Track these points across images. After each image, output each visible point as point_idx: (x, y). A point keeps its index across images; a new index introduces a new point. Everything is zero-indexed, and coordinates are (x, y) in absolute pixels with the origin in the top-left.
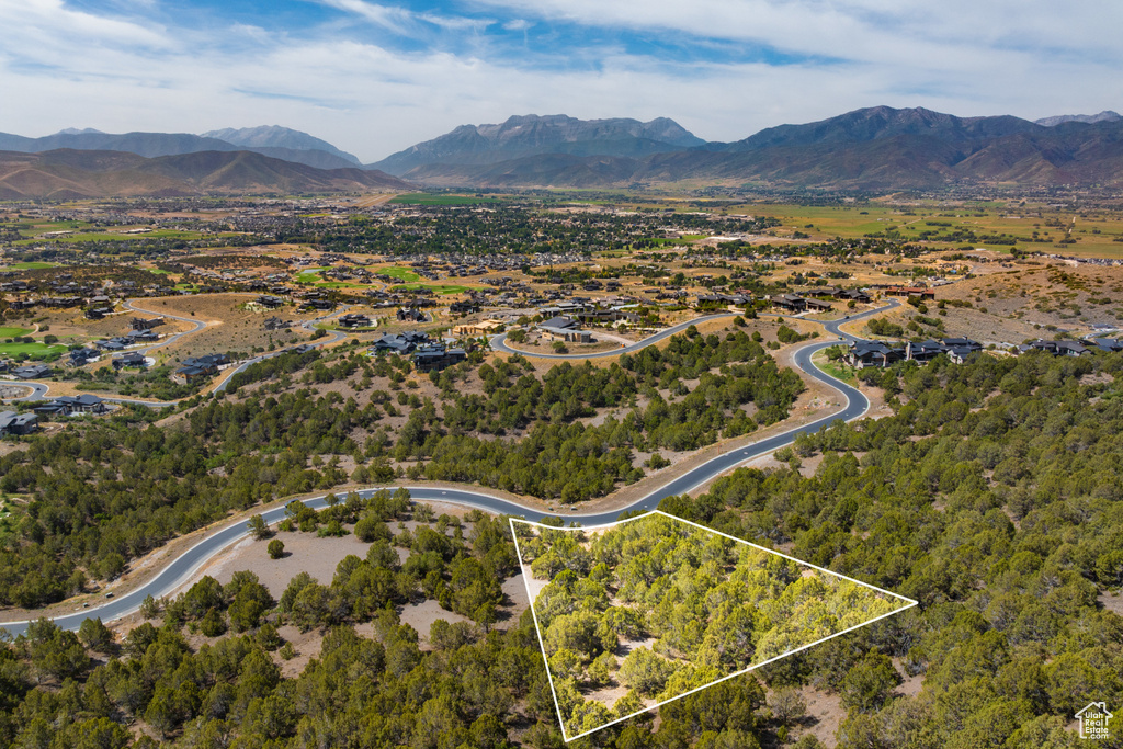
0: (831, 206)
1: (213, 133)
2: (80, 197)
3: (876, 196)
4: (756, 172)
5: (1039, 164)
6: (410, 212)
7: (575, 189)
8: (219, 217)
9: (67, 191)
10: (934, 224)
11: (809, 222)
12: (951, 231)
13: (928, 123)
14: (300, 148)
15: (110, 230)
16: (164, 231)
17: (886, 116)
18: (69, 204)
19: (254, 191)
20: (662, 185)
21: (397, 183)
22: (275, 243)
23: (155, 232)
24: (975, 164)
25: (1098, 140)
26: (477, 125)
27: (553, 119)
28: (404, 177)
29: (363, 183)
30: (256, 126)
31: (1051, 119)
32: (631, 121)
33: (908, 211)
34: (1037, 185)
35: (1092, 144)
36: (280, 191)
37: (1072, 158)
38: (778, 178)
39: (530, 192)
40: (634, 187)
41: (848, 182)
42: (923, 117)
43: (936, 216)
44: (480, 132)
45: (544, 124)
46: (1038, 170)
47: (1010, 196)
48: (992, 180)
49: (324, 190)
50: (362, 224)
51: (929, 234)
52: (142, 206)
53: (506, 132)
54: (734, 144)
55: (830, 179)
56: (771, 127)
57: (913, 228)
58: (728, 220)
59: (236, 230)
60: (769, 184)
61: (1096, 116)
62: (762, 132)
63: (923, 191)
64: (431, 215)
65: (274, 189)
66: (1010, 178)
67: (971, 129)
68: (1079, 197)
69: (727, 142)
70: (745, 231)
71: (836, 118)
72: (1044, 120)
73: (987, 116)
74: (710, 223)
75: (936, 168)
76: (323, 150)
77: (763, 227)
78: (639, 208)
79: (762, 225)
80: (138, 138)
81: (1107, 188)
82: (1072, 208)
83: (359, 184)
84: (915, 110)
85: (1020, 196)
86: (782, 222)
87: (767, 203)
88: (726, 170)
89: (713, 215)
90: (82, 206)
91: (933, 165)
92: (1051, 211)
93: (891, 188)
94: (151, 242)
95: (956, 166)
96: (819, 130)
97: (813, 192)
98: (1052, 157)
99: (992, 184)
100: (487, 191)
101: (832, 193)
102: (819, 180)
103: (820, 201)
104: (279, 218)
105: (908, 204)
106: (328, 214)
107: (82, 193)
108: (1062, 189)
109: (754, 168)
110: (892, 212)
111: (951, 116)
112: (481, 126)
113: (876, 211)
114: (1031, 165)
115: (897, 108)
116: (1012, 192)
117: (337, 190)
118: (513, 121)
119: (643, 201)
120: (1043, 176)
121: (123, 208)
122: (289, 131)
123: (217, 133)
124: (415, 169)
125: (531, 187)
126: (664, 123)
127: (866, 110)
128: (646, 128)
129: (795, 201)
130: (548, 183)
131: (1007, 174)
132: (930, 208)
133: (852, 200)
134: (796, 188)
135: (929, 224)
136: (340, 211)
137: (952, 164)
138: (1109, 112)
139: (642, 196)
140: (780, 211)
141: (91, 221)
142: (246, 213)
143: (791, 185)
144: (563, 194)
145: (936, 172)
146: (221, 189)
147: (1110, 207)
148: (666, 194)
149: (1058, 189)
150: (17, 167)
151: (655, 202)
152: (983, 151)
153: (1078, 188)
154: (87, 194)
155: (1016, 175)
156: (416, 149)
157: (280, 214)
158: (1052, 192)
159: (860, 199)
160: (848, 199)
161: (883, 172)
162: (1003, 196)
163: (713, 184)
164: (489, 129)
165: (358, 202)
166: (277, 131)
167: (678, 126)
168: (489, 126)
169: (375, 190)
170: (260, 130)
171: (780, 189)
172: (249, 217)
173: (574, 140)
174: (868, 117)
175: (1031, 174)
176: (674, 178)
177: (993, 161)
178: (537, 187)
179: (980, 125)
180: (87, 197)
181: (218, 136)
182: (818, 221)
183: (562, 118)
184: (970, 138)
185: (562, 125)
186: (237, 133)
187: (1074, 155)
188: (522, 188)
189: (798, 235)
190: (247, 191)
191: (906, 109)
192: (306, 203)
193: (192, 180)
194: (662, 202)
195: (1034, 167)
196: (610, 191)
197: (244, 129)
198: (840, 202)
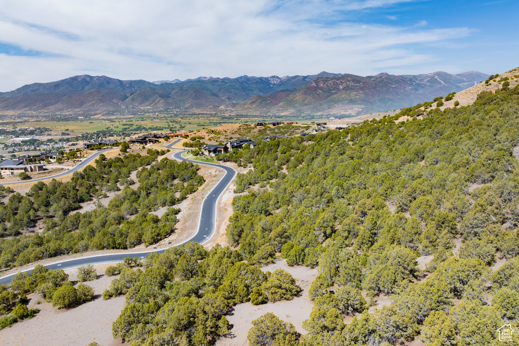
0: (73, 121)
3: (93, 115)
4: (25, 107)
5: (158, 99)
10: (126, 125)
11: (66, 128)
12: (134, 127)
13: (108, 83)
17: (88, 79)
24: (133, 100)
25: (177, 90)
31: (157, 82)
33: (111, 121)
34: (160, 107)
38: (39, 109)
41: (78, 110)
42: (105, 80)
43: (124, 122)
46: (159, 102)
47: (150, 112)
48: (141, 106)
51: (126, 129)
54: (8, 93)
55: (67, 109)
56: (29, 84)
57: (118, 127)
58: (20, 130)
60: (35, 113)
63: (114, 112)
66: (149, 105)
67: (128, 85)
68: (177, 112)
70: (33, 134)
71: (64, 80)
73: (132, 80)
74: (9, 132)
77: (42, 132)
79: (42, 131)
81: (185, 108)
82: (176, 116)
84: (102, 77)
85: (155, 112)
86: (51, 129)
87: (37, 121)
88: (6, 107)
89: (9, 128)
91: (115, 101)
92: (169, 117)
93: (98, 112)
95: (125, 101)
96: (57, 85)
97: (60, 115)
98: (162, 96)
99: (142, 108)
101: (71, 115)
102: (61, 110)
103: (66, 119)
105: (110, 118)
108: (169, 109)
109: (23, 105)
110: (104, 121)
111: (118, 80)
113: (96, 121)
115: (92, 76)
120: (161, 105)
127: (78, 76)
129: (53, 120)
131: (147, 104)
132: (120, 119)
133: (82, 117)
134: (50, 114)
135: (124, 125)
137: (123, 100)
138: (177, 80)
140: (48, 125)
143: (47, 112)
145: (117, 104)
147: (189, 115)
152: (135, 94)
153: (175, 108)
155: (151, 104)
158: (166, 110)
159: (86, 117)
160: (80, 117)
161: (93, 105)
162: (148, 112)
171: (41, 114)
174: (80, 80)
175: (156, 104)
177: (140, 98)
179: (131, 84)
182: (71, 128)
184: (128, 89)
187: (170, 96)
189: (63, 134)
191: (97, 76)
195: (157, 101)
198: (77, 119)
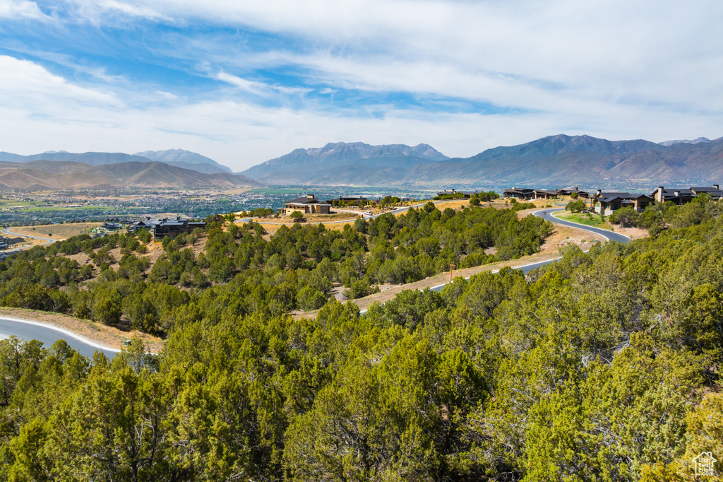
1: (140, 153)
2: (45, 188)
4: (483, 175)
5: (664, 167)
6: (258, 197)
7: (367, 186)
8: (132, 199)
9: (37, 185)
13: (590, 145)
14: (194, 163)
15: (55, 206)
16: (92, 206)
17: (564, 140)
18: (37, 193)
19: (160, 186)
20: (423, 183)
21: (253, 182)
22: (162, 212)
23: (86, 206)
24: (622, 168)
25: (698, 154)
26: (306, 149)
27: (354, 145)
28: (259, 179)
29: (232, 182)
30: (167, 149)
31: (667, 142)
32: (404, 146)
34: (663, 180)
35: (696, 156)
36: (177, 187)
37: (683, 165)
38: (497, 178)
39: (338, 187)
40: (405, 184)
42: (587, 141)
44: (308, 153)
45: (349, 148)
46: (663, 171)
47: (647, 187)
48: (634, 178)
49: (205, 186)
50: (225, 202)
52: (84, 193)
53: (325, 153)
55: (530, 179)
56: (492, 148)
59: (139, 206)
60: (491, 182)
61: (695, 140)
62: (485, 151)
63: (591, 185)
64: (271, 199)
65: (174, 185)
66: (646, 177)
67: (618, 148)
69: (464, 158)
71: (532, 142)
72: (663, 143)
73: (627, 140)
75: (598, 171)
76: (208, 163)
78: (407, 195)
80: (91, 156)
83: (228, 183)
84: (582, 136)
88: (463, 174)
90: (44, 194)
91: (596, 169)
93: (570, 184)
94: (80, 211)
95: (611, 170)
96: (522, 149)
98: (671, 163)
99: (635, 180)
100: (311, 187)
102: (524, 179)
104: (170, 199)
106: (204, 198)
107: (47, 186)
108: (680, 183)
109: (481, 172)
111: (605, 140)
112: (309, 149)
114: (658, 169)
115: (571, 135)
116: (648, 185)
117: (214, 186)
118: (329, 146)
119: (410, 192)
120: (666, 175)
121: (71, 194)
122: (188, 152)
123: (142, 153)
124: (266, 176)
125: (339, 185)
126: (423, 147)
127: (551, 137)
128: (413, 150)
130: (350, 182)
131: (644, 174)
136: (211, 196)
137: (608, 169)
138: (703, 138)
139: (410, 189)
141: (46, 201)
142: (150, 198)
143: (506, 182)
144: (360, 188)
145: (598, 174)
146: (139, 185)
148: (426, 188)
149: (677, 183)
150: (8, 170)
151: (418, 192)
152: (627, 160)
154: (51, 187)
155: (650, 175)
156: (268, 163)
157: (173, 197)
161: (564, 174)
162: (642, 187)
163: (456, 182)
164: (315, 151)
165: (226, 192)
166: (180, 152)
167: (433, 149)
168: (314, 149)
169: (239, 186)
170: (169, 152)
171: (498, 185)
172: (151, 200)
173: (368, 157)
174: (553, 141)
175: (659, 174)
176: (430, 180)
177: (634, 166)
178: (343, 185)
179: (624, 145)
180: (50, 189)
181: (143, 155)
183: (360, 144)
184: (618, 153)
185: (359, 148)
186: (155, 153)
187: (685, 163)
188: (334, 185)
190: (156, 186)
191: (576, 136)
192: (191, 192)
193: (120, 179)
194: (422, 192)
195: (660, 170)
196: (389, 187)
197: (160, 151)
